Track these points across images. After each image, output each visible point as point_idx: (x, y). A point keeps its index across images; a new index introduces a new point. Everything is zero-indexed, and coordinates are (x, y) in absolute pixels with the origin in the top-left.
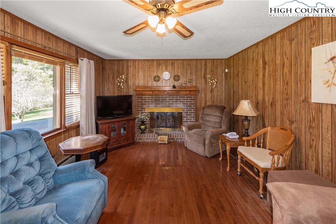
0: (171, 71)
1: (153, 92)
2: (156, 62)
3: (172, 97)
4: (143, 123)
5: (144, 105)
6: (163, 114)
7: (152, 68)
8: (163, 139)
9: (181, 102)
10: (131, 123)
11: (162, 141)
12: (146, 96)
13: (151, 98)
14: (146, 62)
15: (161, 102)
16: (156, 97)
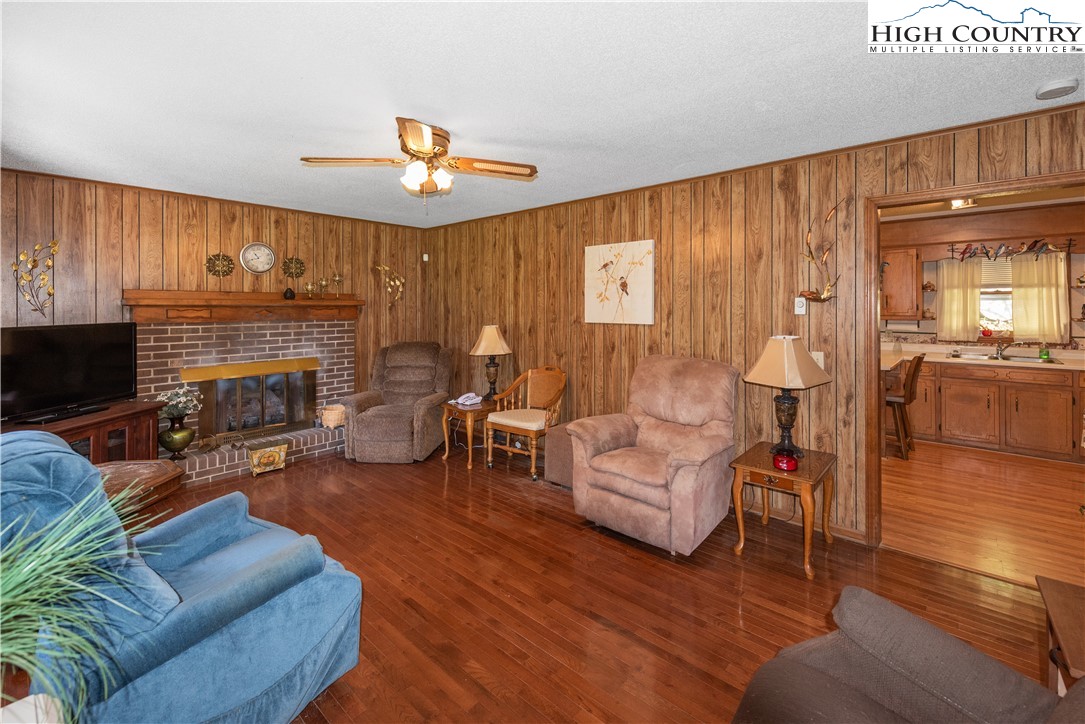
0: (273, 244)
1: (214, 310)
2: (217, 206)
3: (284, 327)
4: (178, 420)
5: (169, 360)
6: (252, 384)
7: (202, 226)
8: (271, 459)
9: (312, 340)
10: (145, 425)
11: (266, 465)
12: (182, 324)
13: (204, 330)
14: (173, 203)
15: (243, 344)
16: (225, 329)
